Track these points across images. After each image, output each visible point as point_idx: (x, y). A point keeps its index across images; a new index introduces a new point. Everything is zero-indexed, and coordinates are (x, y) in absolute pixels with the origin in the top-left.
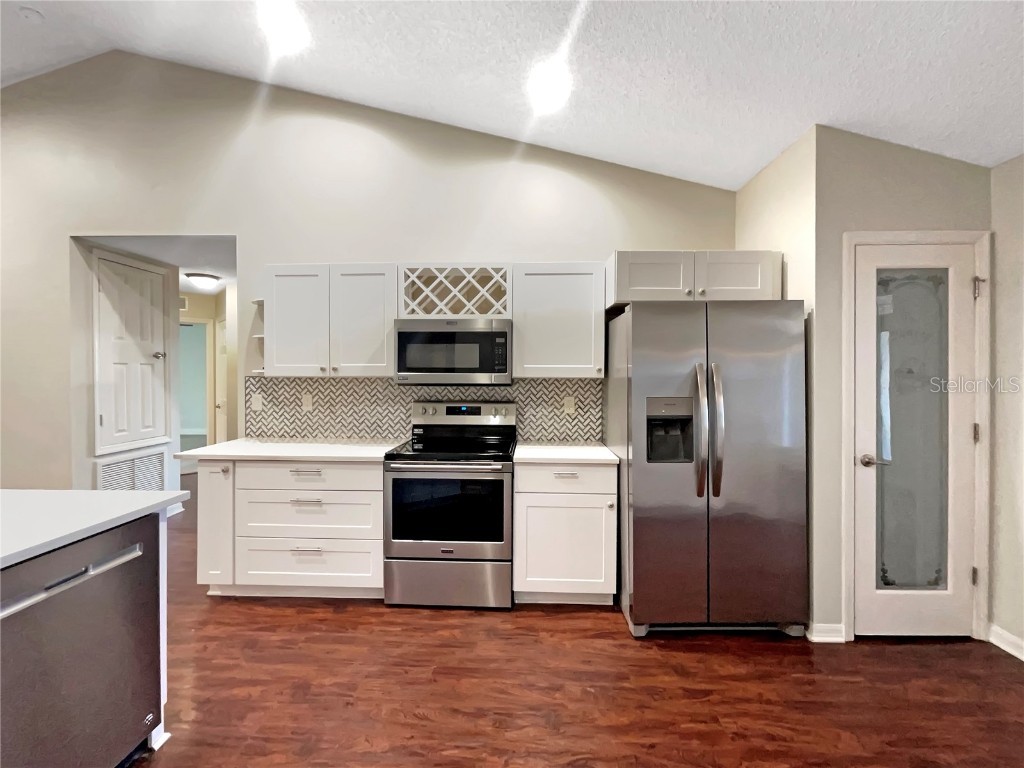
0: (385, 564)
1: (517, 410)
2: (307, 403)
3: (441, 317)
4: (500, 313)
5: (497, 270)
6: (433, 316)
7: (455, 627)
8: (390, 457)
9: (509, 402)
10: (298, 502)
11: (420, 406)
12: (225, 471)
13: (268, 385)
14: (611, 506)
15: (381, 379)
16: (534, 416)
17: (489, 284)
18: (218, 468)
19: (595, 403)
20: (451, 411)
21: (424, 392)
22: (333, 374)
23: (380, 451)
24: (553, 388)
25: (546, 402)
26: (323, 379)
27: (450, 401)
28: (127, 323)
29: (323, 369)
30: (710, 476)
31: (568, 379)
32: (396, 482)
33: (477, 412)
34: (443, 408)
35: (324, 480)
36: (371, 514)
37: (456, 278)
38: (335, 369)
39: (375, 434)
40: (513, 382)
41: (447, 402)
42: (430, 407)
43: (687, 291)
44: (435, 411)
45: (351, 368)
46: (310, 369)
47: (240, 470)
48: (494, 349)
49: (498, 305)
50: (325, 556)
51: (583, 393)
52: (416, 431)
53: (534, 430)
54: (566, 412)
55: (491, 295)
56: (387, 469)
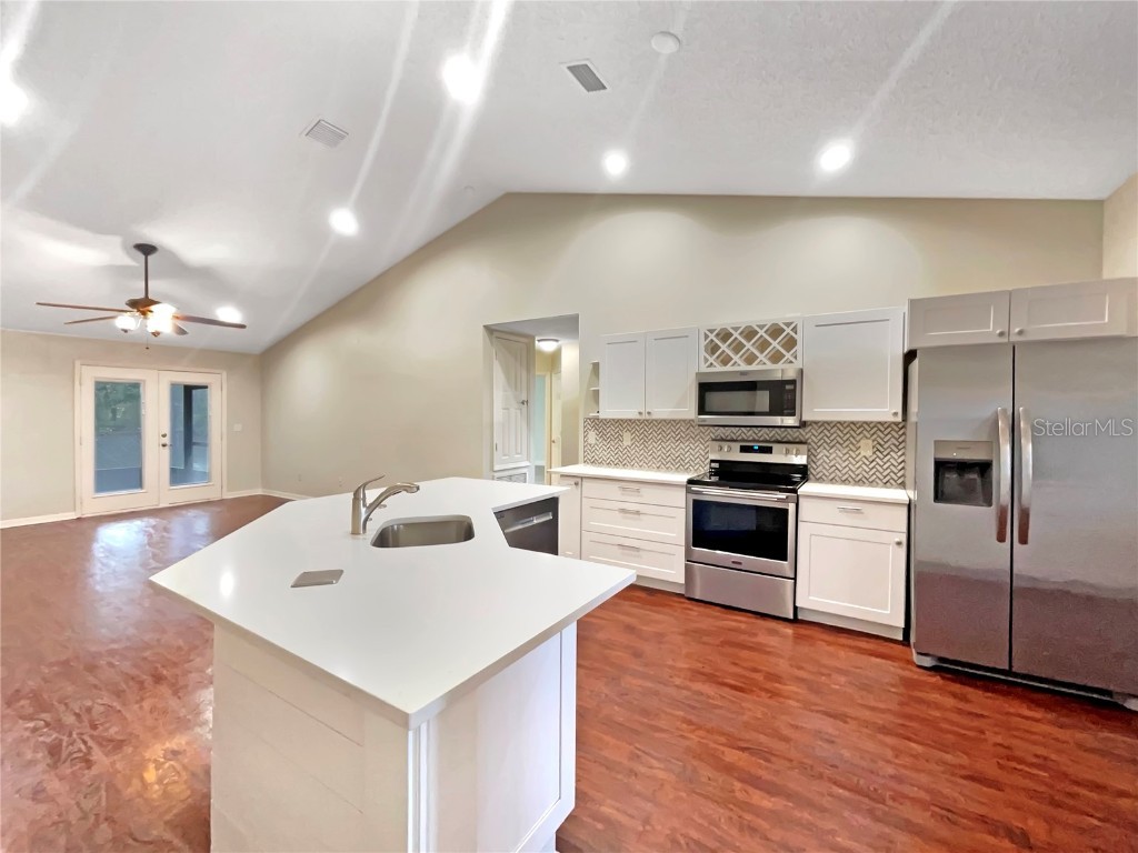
0: (686, 566)
1: (809, 450)
2: (627, 439)
3: (736, 368)
4: (791, 362)
5: (788, 325)
6: (729, 368)
7: (740, 622)
8: (691, 482)
9: (801, 443)
10: (623, 511)
11: (717, 444)
12: (576, 484)
13: (598, 424)
14: (899, 544)
15: (684, 421)
16: (828, 457)
17: (783, 337)
18: (572, 481)
19: (897, 447)
20: (744, 449)
21: (721, 432)
22: (648, 417)
23: (683, 478)
24: (851, 431)
25: (841, 445)
26: (639, 420)
27: (743, 440)
28: (508, 379)
29: (640, 413)
30: (1015, 525)
31: (866, 423)
32: (695, 502)
33: (768, 450)
34: (737, 446)
35: (641, 496)
36: (675, 525)
37: (750, 333)
38: (649, 413)
39: (679, 465)
40: (803, 424)
41: (741, 441)
42: (726, 446)
43: (998, 332)
44: (730, 449)
45: (662, 412)
46: (631, 414)
47: (586, 484)
48: (783, 396)
49: (788, 356)
50: (641, 553)
51: (882, 436)
52: (713, 465)
53: (827, 470)
54: (863, 453)
55: (782, 346)
56: (689, 491)
